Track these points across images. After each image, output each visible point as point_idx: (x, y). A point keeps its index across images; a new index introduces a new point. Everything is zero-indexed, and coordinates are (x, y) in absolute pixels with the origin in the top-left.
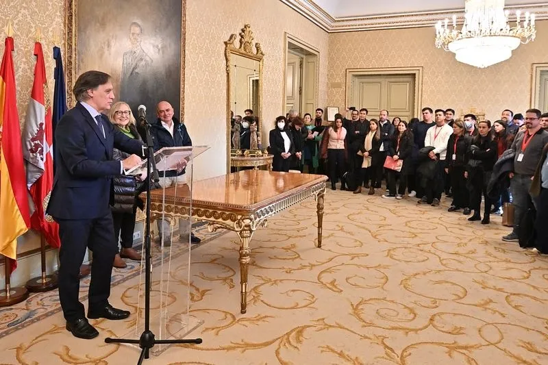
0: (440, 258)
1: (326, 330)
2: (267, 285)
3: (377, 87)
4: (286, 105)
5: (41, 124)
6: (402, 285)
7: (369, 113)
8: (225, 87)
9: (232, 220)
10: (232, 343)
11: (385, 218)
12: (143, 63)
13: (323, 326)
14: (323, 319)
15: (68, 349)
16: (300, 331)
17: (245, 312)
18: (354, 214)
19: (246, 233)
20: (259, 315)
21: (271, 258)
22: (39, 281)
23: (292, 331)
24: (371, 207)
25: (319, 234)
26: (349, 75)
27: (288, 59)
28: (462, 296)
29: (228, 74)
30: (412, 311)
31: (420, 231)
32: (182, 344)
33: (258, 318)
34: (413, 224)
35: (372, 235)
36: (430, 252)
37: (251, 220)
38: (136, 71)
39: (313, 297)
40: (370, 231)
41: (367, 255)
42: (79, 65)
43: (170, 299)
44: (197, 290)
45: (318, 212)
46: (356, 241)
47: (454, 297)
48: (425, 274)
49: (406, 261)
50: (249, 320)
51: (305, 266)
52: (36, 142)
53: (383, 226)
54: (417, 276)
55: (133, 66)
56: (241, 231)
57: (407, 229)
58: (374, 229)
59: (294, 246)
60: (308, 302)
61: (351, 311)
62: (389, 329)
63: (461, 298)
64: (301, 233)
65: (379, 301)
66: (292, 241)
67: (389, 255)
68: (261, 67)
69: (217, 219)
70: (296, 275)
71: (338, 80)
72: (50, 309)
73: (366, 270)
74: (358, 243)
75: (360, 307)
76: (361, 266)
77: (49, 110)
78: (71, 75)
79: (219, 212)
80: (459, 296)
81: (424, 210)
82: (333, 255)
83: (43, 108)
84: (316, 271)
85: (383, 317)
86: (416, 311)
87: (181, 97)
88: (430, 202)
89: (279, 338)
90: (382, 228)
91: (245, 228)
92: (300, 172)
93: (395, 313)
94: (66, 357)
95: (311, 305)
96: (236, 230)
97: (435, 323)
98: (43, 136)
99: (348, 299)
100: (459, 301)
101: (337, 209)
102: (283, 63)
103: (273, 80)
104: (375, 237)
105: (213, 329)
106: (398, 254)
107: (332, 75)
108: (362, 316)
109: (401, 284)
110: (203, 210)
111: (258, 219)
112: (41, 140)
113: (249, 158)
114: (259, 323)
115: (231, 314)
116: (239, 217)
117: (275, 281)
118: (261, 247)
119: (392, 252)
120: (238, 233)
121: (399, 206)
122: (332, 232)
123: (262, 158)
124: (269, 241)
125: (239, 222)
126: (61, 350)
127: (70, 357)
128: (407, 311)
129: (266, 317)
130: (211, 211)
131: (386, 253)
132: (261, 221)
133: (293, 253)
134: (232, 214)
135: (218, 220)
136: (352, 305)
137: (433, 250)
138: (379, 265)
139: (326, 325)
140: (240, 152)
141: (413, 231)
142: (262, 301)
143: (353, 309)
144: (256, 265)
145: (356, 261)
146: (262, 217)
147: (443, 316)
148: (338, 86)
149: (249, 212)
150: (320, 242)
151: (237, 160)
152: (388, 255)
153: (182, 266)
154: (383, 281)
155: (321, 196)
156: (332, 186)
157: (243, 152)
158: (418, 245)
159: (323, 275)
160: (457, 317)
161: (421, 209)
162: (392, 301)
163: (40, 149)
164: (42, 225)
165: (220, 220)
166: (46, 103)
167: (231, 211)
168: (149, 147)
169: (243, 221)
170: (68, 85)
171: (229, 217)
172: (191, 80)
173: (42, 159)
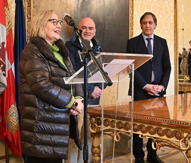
8: (173, 14)
9: (177, 138)
56: (187, 151)
69: (161, 136)
77: (10, 31)
79: (164, 128)
83: (5, 29)
87: (130, 22)
96: (182, 149)
98: (5, 54)
110: (146, 125)
112: (4, 58)
116: (185, 135)
120: (184, 152)
125: (185, 140)
130: (155, 127)
134: (177, 131)
135: (163, 137)
140: (188, 78)
151: (184, 85)
163: (2, 65)
164: (5, 135)
165: (165, 137)
166: (7, 24)
167: (176, 128)
168: (89, 51)
169: (189, 139)
170: (27, 10)
171: (174, 135)
172: (139, 7)
173: (5, 75)
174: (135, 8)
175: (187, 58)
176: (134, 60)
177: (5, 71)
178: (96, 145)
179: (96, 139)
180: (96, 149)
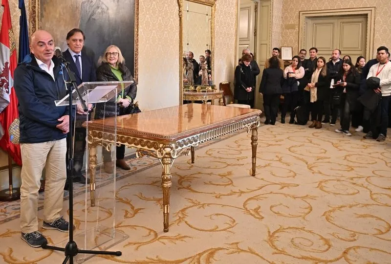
0: (371, 192)
1: (237, 254)
2: (196, 208)
3: (330, 27)
4: (238, 46)
5: (7, 63)
6: (325, 217)
7: (318, 52)
9: (155, 148)
10: (147, 258)
11: (326, 151)
12: (99, 10)
13: (234, 250)
14: (237, 243)
15: (11, 251)
16: (212, 253)
17: (167, 231)
18: (295, 146)
19: (168, 160)
20: (179, 234)
21: (206, 184)
22: (7, 193)
23: (204, 252)
24: (315, 141)
25: (253, 163)
26: (302, 17)
27: (241, 4)
28: (384, 231)
29: (181, 18)
30: (327, 242)
31: (357, 165)
32: (104, 255)
33: (178, 237)
34: (353, 158)
35: (308, 167)
36: (362, 185)
37: (172, 148)
38: (93, 17)
39: (234, 221)
40: (307, 163)
41: (298, 185)
42: (41, 14)
43: (107, 215)
44: (133, 208)
45: (252, 143)
46: (291, 171)
47: (376, 232)
48: (351, 207)
49: (334, 193)
50: (169, 238)
51: (235, 192)
52: (3, 78)
53: (322, 158)
54: (342, 209)
55: (90, 13)
56: (163, 158)
57: (345, 162)
58: (311, 161)
59: (230, 173)
60: (228, 226)
61: (266, 237)
62: (299, 258)
63: (382, 233)
64: (241, 162)
65: (297, 231)
66: (229, 169)
67: (320, 186)
68: (213, 11)
69: (143, 146)
70: (225, 200)
71: (292, 22)
72: (9, 216)
73: (292, 199)
74: (292, 174)
75: (276, 235)
76: (288, 195)
77: (14, 52)
78: (35, 22)
79: (145, 140)
80: (381, 231)
81: (367, 144)
82: (265, 183)
83: (9, 50)
84: (244, 197)
85: (296, 246)
86: (332, 243)
88: (375, 137)
89: (191, 258)
90: (320, 160)
91: (166, 156)
92: (250, 106)
93: (310, 243)
94: (8, 258)
95: (230, 230)
96: (159, 157)
97: (348, 256)
98: (8, 74)
99: (266, 226)
100: (379, 236)
101: (280, 141)
102: (236, 7)
103: (225, 23)
104: (310, 169)
105: (135, 244)
106: (330, 186)
107: (286, 18)
108: (276, 243)
109: (324, 215)
110: (132, 138)
111: (180, 148)
112: (7, 77)
113: (201, 93)
114: (177, 242)
115: (155, 232)
116: (161, 145)
117: (203, 205)
118: (199, 173)
119: (323, 184)
120: (160, 160)
121: (343, 141)
122: (269, 162)
123: (212, 93)
124: (209, 168)
125: (161, 150)
126: (6, 251)
127: (11, 258)
128: (322, 242)
129: (185, 237)
130: (138, 139)
131: (317, 185)
132: (184, 150)
133: (228, 179)
134: (155, 143)
135: (144, 148)
136: (269, 232)
137: (366, 184)
138: (307, 196)
139: (238, 249)
140: (193, 88)
141: (351, 164)
142: (186, 222)
143: (269, 236)
144: (190, 189)
145: (285, 190)
146: (184, 146)
147: (358, 250)
148: (292, 27)
149: (169, 141)
150: (254, 171)
152: (318, 187)
153: (126, 186)
154: (307, 210)
155: (254, 129)
156: (282, 119)
157: (196, 87)
158: (352, 179)
159: (249, 202)
160: (374, 252)
161: (365, 144)
162: (310, 232)
163: (5, 83)
164: (8, 147)
165: (146, 148)
166: (11, 45)
167: (154, 140)
168: (72, 82)
169: (164, 149)
170: (32, 30)
171: (153, 145)
172: (144, 25)
173: (8, 92)
174: (140, 26)
175: (192, 69)
176: (116, 86)
177: (8, 88)
178: (93, 154)
179: (93, 149)
180: (93, 158)
